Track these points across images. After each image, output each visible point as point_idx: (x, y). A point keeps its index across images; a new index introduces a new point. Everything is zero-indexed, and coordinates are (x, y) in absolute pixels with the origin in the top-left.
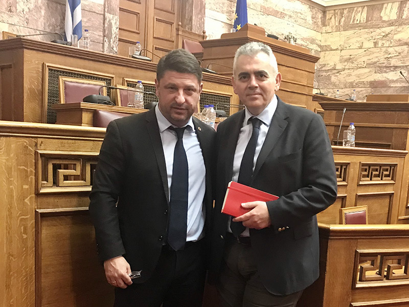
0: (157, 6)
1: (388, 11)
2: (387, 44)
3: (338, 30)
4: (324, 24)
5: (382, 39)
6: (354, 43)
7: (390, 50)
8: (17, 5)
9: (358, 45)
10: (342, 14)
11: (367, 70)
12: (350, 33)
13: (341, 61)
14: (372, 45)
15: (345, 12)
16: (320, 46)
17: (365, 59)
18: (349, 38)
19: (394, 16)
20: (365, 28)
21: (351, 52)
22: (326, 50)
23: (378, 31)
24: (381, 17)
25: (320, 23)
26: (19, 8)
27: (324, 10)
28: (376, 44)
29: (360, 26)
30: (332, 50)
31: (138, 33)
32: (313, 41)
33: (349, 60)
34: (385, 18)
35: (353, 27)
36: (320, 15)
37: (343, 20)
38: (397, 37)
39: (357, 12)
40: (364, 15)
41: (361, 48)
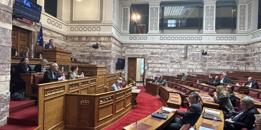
0: (21, 36)
1: (83, 38)
2: (84, 46)
3: (71, 41)
4: (66, 40)
5: (82, 45)
6: (75, 45)
7: (85, 47)
9: (76, 46)
10: (71, 38)
11: (79, 52)
12: (74, 42)
13: (72, 49)
14: (80, 46)
15: (72, 37)
16: (66, 45)
17: (78, 49)
18: (74, 44)
19: (85, 40)
20: (78, 42)
21: (74, 47)
22: (68, 46)
23: (81, 43)
24: (82, 40)
25: (65, 40)
27: (66, 36)
28: (81, 46)
29: (76, 41)
30: (69, 46)
31: (15, 44)
32: (64, 44)
33: (74, 49)
34: (83, 40)
35: (75, 41)
36: (65, 38)
37: (72, 39)
38: (86, 45)
39: (75, 38)
40: (77, 39)
41: (77, 46)
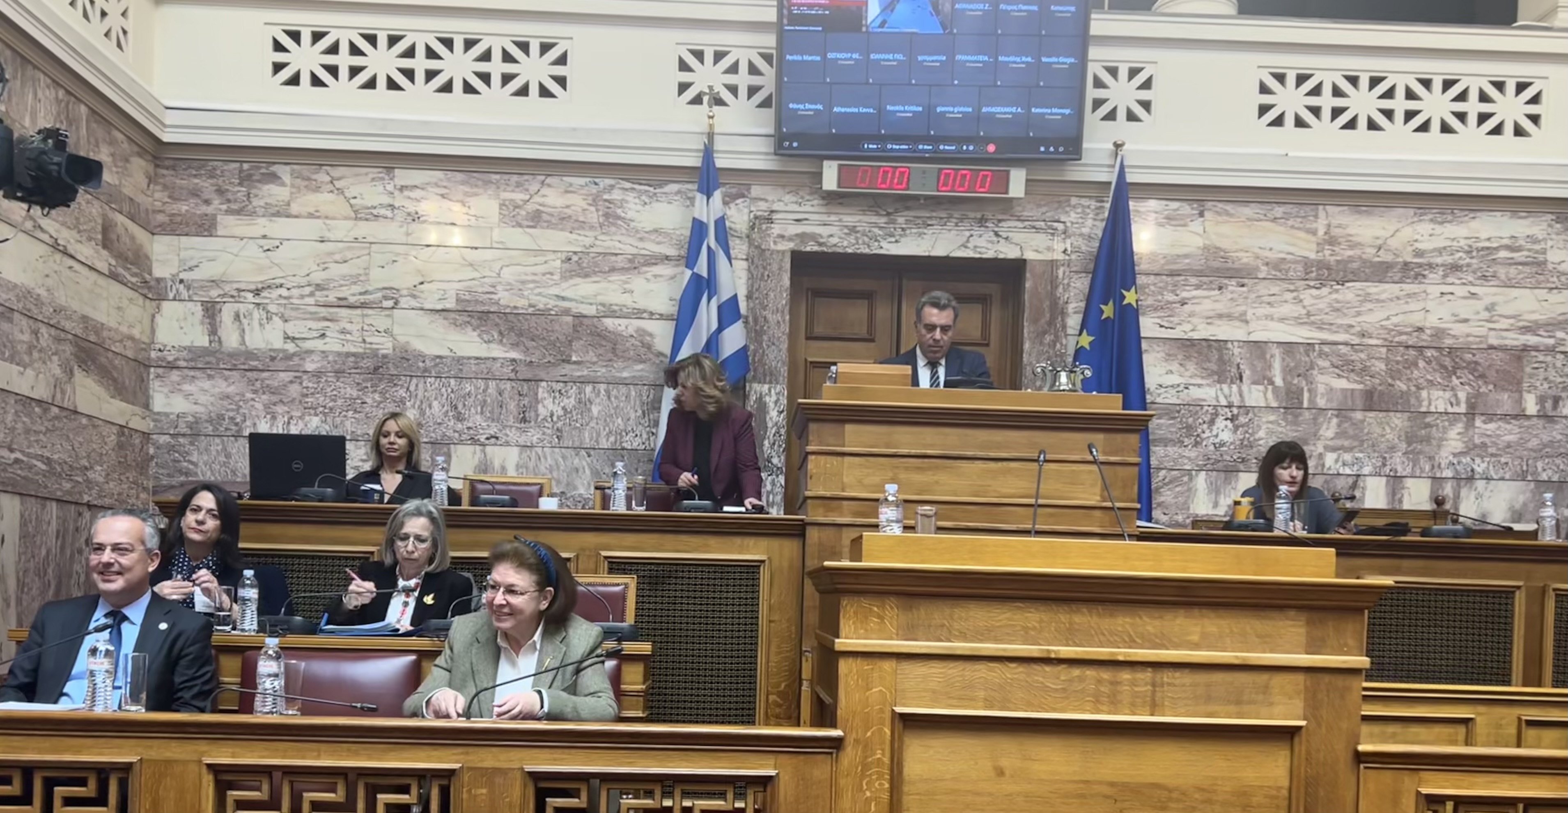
8: (540, 406)
26: (542, 411)
